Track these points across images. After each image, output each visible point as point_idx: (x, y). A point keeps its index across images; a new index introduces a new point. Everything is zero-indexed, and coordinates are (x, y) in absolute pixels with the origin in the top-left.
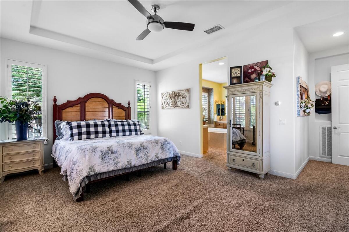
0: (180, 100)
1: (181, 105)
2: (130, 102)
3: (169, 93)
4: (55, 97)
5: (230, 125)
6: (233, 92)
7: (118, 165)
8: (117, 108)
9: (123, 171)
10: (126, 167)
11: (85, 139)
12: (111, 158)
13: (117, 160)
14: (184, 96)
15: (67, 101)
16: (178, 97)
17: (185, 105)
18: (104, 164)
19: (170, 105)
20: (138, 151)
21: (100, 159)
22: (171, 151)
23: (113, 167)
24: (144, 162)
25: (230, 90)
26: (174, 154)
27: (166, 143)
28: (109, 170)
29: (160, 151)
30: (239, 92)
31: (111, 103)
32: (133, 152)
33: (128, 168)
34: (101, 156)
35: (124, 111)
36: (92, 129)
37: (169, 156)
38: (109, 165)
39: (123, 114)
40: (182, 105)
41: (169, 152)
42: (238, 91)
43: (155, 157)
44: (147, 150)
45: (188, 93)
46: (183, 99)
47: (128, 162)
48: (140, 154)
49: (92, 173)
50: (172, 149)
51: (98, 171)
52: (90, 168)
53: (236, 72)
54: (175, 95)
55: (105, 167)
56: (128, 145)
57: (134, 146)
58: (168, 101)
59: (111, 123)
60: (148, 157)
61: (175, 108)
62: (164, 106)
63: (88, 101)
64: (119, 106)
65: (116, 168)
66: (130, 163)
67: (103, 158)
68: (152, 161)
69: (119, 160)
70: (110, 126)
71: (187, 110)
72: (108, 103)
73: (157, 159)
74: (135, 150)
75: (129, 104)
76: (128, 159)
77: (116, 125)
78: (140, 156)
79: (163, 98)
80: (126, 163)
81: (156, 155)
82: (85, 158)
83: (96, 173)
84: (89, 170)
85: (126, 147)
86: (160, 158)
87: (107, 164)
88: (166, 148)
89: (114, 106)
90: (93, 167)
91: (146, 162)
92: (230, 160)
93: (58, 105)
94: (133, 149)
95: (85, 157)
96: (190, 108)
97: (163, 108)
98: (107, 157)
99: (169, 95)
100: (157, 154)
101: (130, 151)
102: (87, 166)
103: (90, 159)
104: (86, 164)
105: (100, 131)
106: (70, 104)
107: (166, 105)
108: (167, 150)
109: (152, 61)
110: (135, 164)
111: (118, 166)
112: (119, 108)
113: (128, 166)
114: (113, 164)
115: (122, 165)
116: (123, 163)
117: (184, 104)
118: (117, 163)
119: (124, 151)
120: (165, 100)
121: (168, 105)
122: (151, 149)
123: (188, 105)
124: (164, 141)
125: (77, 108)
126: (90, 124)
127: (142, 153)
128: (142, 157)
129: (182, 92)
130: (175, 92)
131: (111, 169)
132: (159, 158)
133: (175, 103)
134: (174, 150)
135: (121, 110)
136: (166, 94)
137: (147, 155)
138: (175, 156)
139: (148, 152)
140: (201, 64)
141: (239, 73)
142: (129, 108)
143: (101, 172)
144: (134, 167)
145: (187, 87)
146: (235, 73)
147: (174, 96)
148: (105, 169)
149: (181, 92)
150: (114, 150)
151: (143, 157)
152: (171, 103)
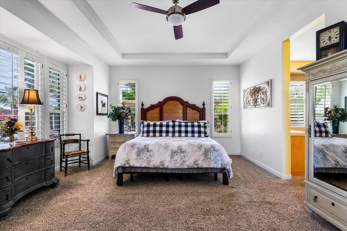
0: (260, 96)
1: (261, 103)
2: (205, 103)
3: (249, 89)
4: (142, 102)
5: (310, 135)
6: (315, 75)
7: (150, 163)
8: (191, 110)
9: (155, 170)
10: (159, 167)
11: (152, 136)
12: (146, 155)
13: (150, 158)
14: (264, 90)
15: (151, 105)
16: (258, 93)
17: (266, 103)
18: (138, 160)
19: (252, 104)
20: (174, 154)
21: (136, 155)
22: (218, 160)
23: (145, 164)
24: (178, 166)
25: (311, 72)
26: (222, 165)
27: (213, 149)
28: (142, 166)
29: (203, 157)
30: (326, 74)
31: (186, 105)
32: (169, 153)
33: (160, 168)
34: (137, 152)
35: (198, 112)
36: (164, 129)
37: (214, 166)
38: (142, 161)
39: (197, 115)
40: (263, 102)
41: (214, 161)
42: (324, 71)
43: (193, 163)
44: (184, 154)
45: (269, 86)
46: (264, 95)
47: (161, 162)
48: (176, 157)
49: (127, 166)
50: (220, 158)
51: (132, 165)
52: (127, 161)
53: (330, 37)
54: (256, 91)
55: (138, 163)
56: (164, 146)
57: (170, 148)
58: (249, 100)
59: (176, 124)
60: (184, 161)
61: (255, 107)
62: (246, 105)
63: (165, 104)
64: (194, 107)
65: (147, 166)
66: (162, 164)
67: (138, 154)
68: (189, 167)
69: (152, 159)
70: (174, 127)
71: (268, 109)
72: (182, 105)
73: (196, 167)
74: (171, 152)
75: (204, 105)
76: (161, 160)
77: (180, 126)
78: (174, 159)
79: (245, 96)
80: (159, 164)
81: (195, 162)
82: (124, 152)
83: (130, 166)
84: (125, 162)
85: (162, 148)
86: (201, 165)
87: (140, 160)
88: (212, 156)
89: (188, 108)
90: (129, 160)
91: (181, 167)
92: (310, 197)
93: (144, 108)
94: (168, 151)
95: (125, 150)
96: (271, 107)
97: (244, 108)
98: (142, 154)
99: (250, 92)
100: (197, 161)
101: (165, 152)
102: (124, 158)
103: (128, 153)
104: (124, 157)
105: (164, 131)
106: (152, 107)
107: (248, 104)
108: (212, 159)
109: (226, 55)
110: (167, 166)
111: (150, 165)
112: (193, 109)
113: (160, 166)
114: (146, 161)
115: (154, 164)
116: (156, 162)
117: (264, 102)
118: (150, 161)
119: (158, 151)
120: (247, 97)
121: (249, 104)
122: (189, 154)
123: (269, 103)
124: (210, 147)
125: (157, 110)
126: (157, 124)
127: (178, 156)
128: (176, 160)
129: (263, 86)
130: (255, 87)
131: (144, 165)
132: (199, 166)
133: (256, 101)
134: (222, 160)
135: (195, 111)
136: (248, 90)
137: (184, 159)
138: (223, 168)
139: (186, 156)
140: (288, 41)
141: (338, 36)
142: (204, 109)
143: (134, 166)
144: (167, 169)
145: (268, 79)
146: (328, 38)
147: (254, 92)
148: (138, 164)
149: (261, 85)
150: (150, 149)
151: (178, 161)
152: (252, 102)
